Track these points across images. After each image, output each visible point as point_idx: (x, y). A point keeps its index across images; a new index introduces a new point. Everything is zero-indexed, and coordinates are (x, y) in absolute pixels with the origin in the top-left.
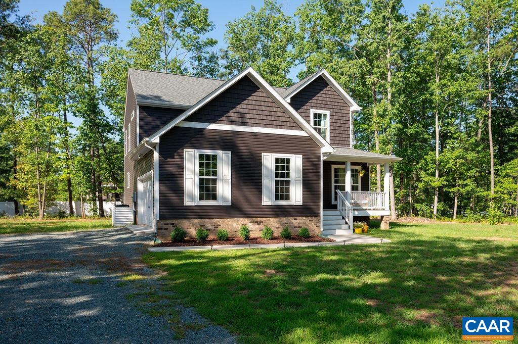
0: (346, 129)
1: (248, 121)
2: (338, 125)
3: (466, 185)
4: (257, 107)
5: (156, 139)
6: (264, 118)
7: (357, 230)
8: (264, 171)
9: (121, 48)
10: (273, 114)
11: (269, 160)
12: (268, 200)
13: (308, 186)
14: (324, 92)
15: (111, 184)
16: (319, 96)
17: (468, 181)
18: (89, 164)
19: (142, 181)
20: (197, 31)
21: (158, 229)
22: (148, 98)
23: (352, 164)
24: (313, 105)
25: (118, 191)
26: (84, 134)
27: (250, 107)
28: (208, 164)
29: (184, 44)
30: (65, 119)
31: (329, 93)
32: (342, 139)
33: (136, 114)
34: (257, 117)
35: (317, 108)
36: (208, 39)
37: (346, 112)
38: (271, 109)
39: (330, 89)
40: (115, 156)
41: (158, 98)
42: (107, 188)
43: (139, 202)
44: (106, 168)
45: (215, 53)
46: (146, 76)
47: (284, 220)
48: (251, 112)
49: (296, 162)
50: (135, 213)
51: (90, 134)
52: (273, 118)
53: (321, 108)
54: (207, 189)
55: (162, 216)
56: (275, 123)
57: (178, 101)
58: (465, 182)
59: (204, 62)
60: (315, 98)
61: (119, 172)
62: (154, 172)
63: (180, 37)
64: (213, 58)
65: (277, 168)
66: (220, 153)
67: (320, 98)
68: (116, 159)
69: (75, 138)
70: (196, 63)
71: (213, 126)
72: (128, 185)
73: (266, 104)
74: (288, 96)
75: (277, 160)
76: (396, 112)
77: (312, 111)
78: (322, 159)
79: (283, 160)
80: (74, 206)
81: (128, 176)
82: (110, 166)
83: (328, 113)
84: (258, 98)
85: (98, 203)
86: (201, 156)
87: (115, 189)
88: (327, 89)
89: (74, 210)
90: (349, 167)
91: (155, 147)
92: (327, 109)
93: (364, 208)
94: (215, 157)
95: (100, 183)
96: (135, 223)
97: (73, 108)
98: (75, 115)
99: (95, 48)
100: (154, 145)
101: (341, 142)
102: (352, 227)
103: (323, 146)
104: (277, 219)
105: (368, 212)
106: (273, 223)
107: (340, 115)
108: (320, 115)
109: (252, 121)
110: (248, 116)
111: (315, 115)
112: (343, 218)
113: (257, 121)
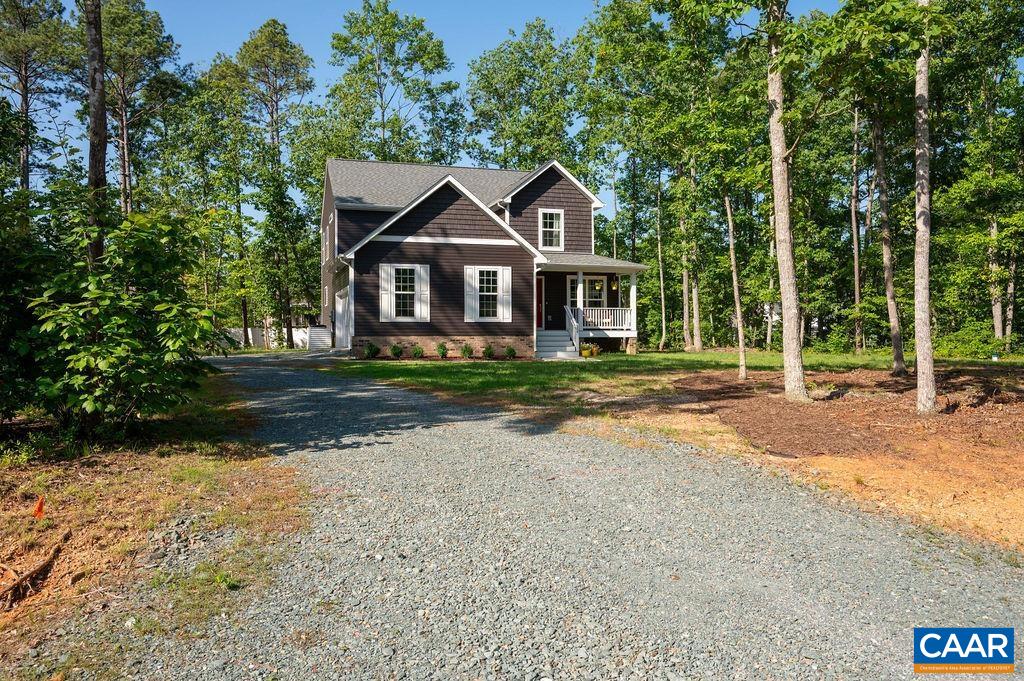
0: (586, 230)
1: (448, 232)
2: (576, 226)
3: (814, 299)
4: (459, 217)
5: (351, 256)
6: (467, 227)
7: (585, 353)
8: (467, 289)
9: (319, 107)
10: (477, 223)
11: (472, 273)
12: (471, 316)
13: (519, 303)
14: (556, 186)
15: (304, 303)
16: (550, 193)
17: (816, 294)
18: (275, 275)
19: (341, 297)
20: (428, 71)
21: (353, 345)
22: (348, 201)
23: (585, 274)
24: (543, 203)
25: (314, 311)
26: (269, 234)
27: (451, 216)
28: (405, 280)
29: (409, 93)
30: (239, 211)
31: (564, 187)
32: (581, 243)
33: (334, 218)
34: (459, 227)
35: (547, 206)
36: (443, 84)
37: (586, 209)
38: (474, 217)
39: (564, 183)
40: (310, 262)
41: (359, 200)
42: (298, 308)
43: (337, 324)
44: (296, 280)
45: (458, 98)
46: (347, 169)
47: (490, 339)
48: (453, 221)
49: (505, 276)
50: (333, 335)
51: (277, 234)
52: (477, 227)
53: (553, 207)
54: (404, 305)
55: (358, 332)
56: (479, 233)
57: (382, 203)
58: (811, 296)
59: (441, 114)
60: (545, 194)
61: (315, 284)
62: (350, 289)
63: (404, 80)
64: (455, 106)
65: (481, 281)
66: (418, 267)
67: (551, 195)
68: (310, 266)
69: (256, 239)
70: (429, 116)
71: (410, 239)
72: (326, 303)
73: (469, 212)
74: (508, 195)
75: (481, 273)
76: (700, 194)
77: (541, 211)
78: (536, 270)
79: (488, 273)
80: (250, 336)
81: (326, 290)
82: (302, 276)
83: (561, 212)
84: (460, 207)
85: (285, 330)
86: (398, 271)
87: (309, 309)
88: (561, 182)
89: (251, 341)
90: (581, 277)
91: (350, 263)
92: (560, 207)
93: (601, 327)
94: (412, 272)
95: (288, 301)
96: (333, 345)
97: (255, 199)
98: (257, 208)
99: (281, 104)
100: (349, 261)
101: (579, 247)
102: (578, 350)
103: (535, 256)
104: (481, 338)
105: (607, 332)
106: (478, 343)
107: (578, 213)
108: (551, 215)
109: (453, 232)
110: (448, 227)
111: (545, 215)
112: (571, 340)
113: (459, 232)
